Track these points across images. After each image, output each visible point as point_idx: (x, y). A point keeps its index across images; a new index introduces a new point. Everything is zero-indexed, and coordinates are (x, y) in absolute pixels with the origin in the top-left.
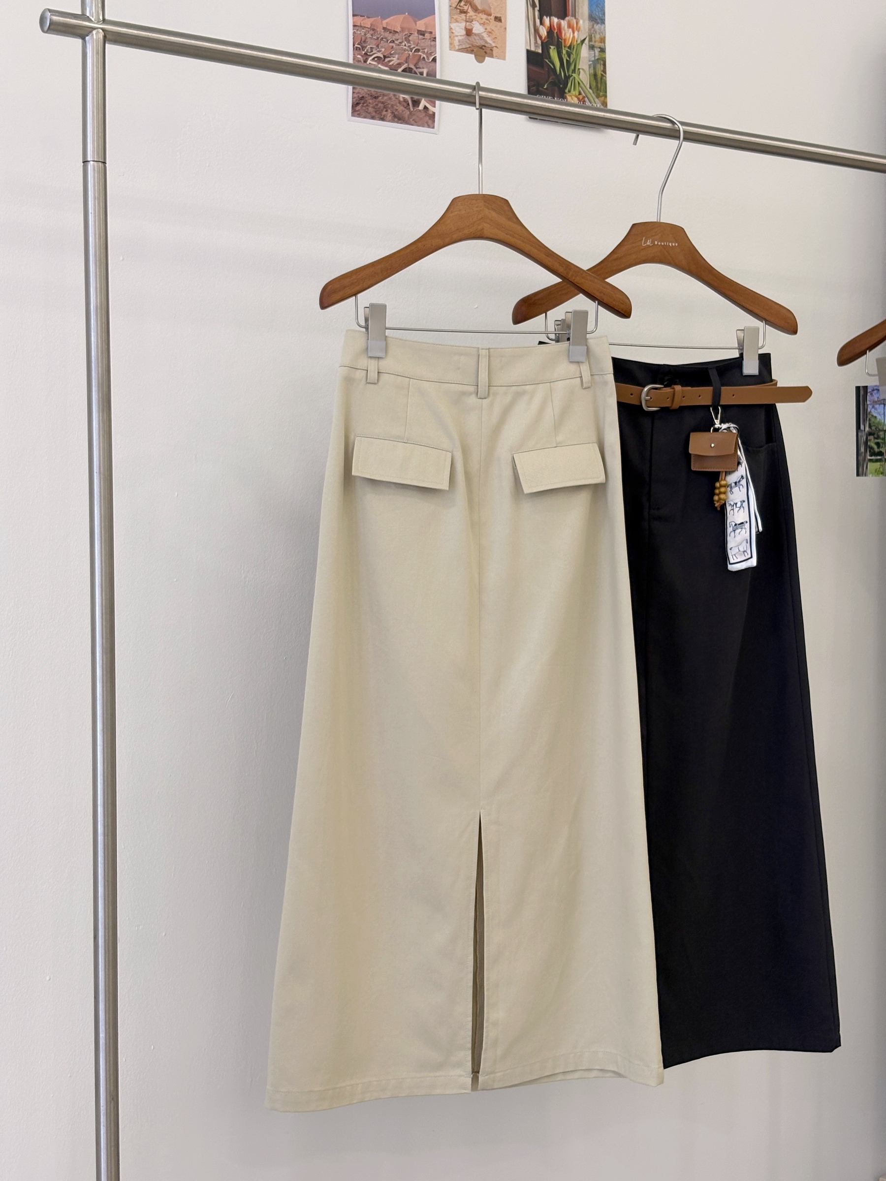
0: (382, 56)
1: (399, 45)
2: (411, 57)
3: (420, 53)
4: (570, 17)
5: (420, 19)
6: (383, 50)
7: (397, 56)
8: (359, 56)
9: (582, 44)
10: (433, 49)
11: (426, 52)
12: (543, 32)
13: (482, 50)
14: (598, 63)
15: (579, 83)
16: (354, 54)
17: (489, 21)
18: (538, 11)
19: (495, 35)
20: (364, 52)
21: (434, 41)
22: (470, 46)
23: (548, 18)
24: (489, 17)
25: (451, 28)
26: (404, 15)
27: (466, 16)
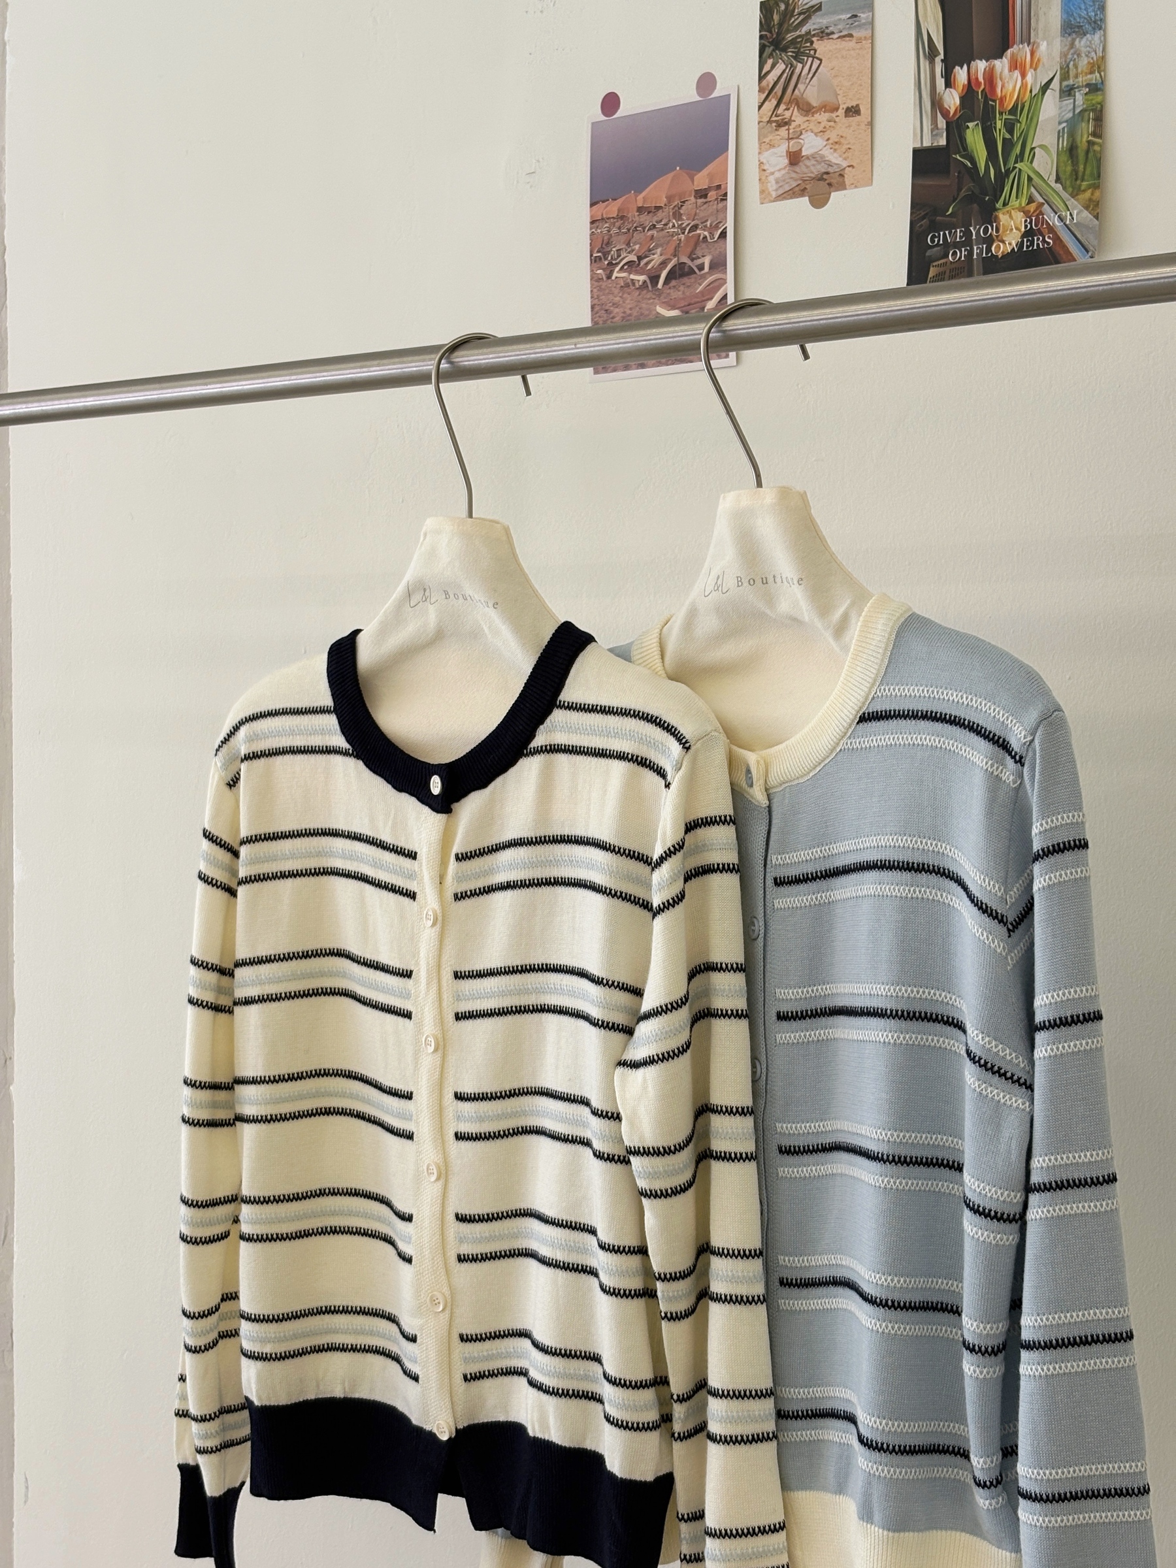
0: (635, 259)
1: (662, 230)
2: (682, 245)
3: (698, 232)
4: (1015, 46)
5: (700, 171)
6: (637, 247)
7: (659, 251)
8: (599, 271)
9: (1044, 93)
10: (721, 216)
11: (708, 226)
12: (952, 100)
13: (821, 183)
14: (1082, 120)
15: (1030, 179)
16: (592, 271)
17: (835, 122)
18: (942, 61)
19: (849, 143)
20: (606, 262)
21: (723, 200)
22: (799, 182)
23: (965, 67)
24: (834, 115)
25: (762, 163)
26: (671, 175)
27: (788, 130)
